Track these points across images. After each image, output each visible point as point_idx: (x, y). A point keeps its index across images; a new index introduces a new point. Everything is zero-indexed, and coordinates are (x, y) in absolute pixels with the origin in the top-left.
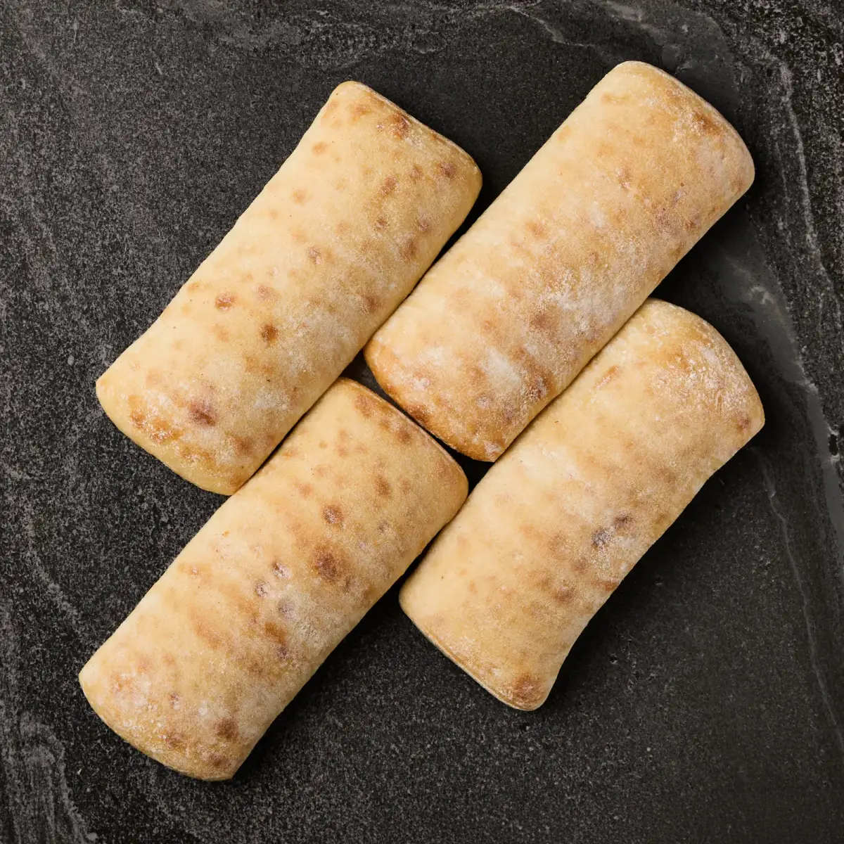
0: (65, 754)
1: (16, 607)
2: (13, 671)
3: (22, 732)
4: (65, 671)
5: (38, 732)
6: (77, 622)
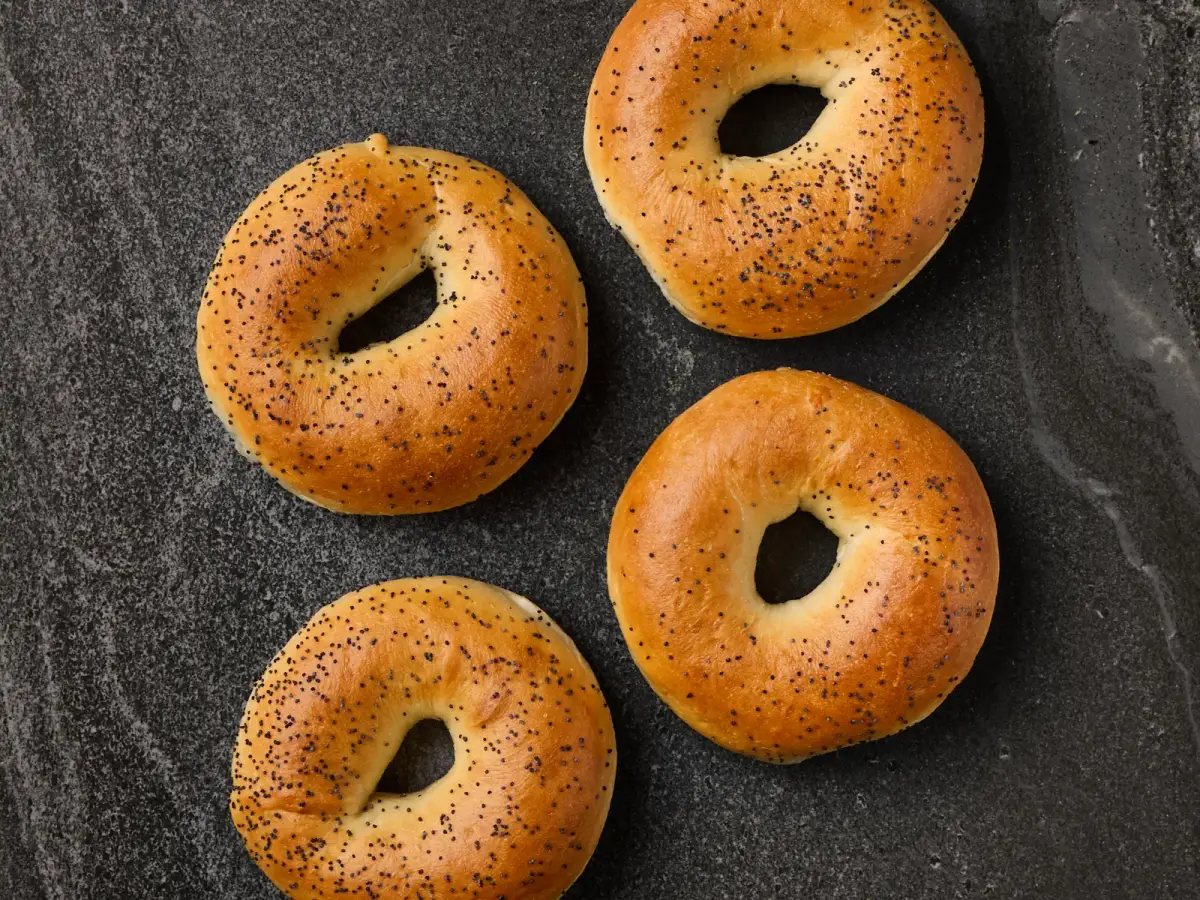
1: (84, 754)
6: (171, 778)
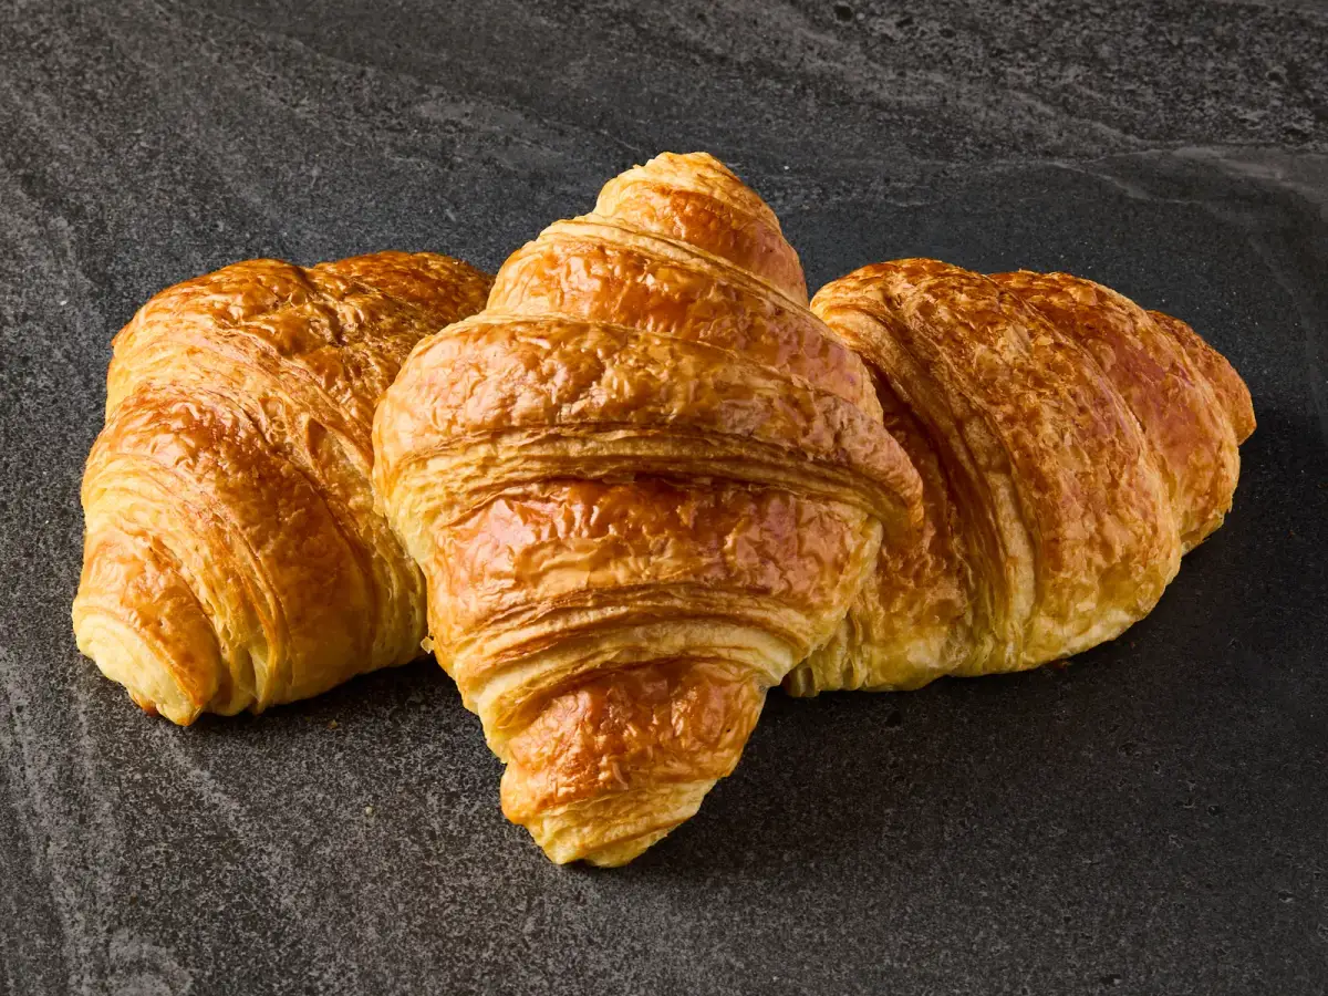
0: (193, 987)
2: (107, 876)
3: (113, 955)
4: (206, 879)
5: (144, 956)
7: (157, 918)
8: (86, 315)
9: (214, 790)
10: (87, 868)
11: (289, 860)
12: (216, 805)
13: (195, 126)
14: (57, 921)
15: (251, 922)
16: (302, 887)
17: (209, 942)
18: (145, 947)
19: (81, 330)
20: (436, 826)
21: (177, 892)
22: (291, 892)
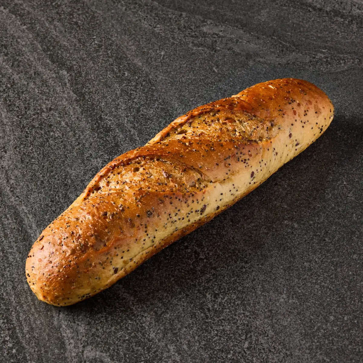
7: (102, 342)
8: (74, 108)
9: (124, 293)
10: (75, 323)
11: (153, 319)
12: (124, 298)
13: (116, 35)
14: (63, 343)
15: (138, 343)
16: (158, 330)
17: (122, 351)
18: (98, 353)
19: (72, 114)
20: (210, 306)
21: (110, 332)
22: (154, 332)
